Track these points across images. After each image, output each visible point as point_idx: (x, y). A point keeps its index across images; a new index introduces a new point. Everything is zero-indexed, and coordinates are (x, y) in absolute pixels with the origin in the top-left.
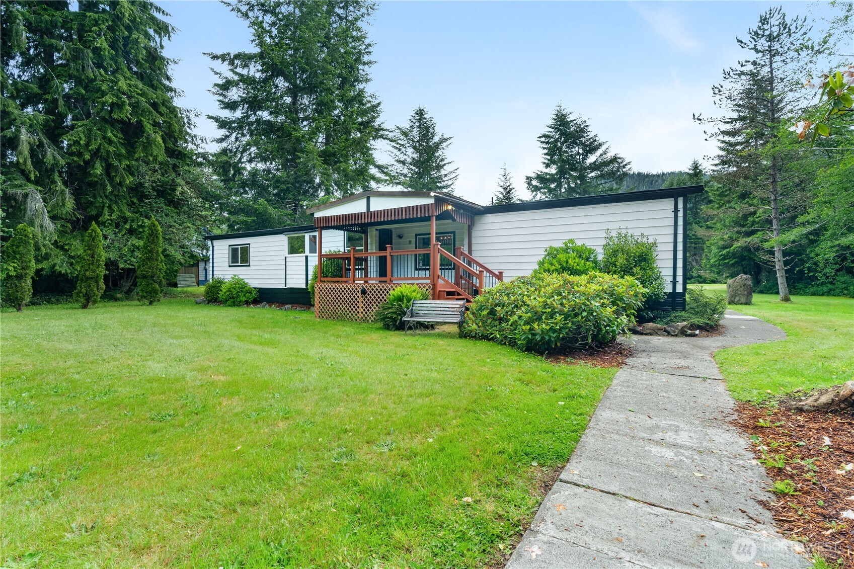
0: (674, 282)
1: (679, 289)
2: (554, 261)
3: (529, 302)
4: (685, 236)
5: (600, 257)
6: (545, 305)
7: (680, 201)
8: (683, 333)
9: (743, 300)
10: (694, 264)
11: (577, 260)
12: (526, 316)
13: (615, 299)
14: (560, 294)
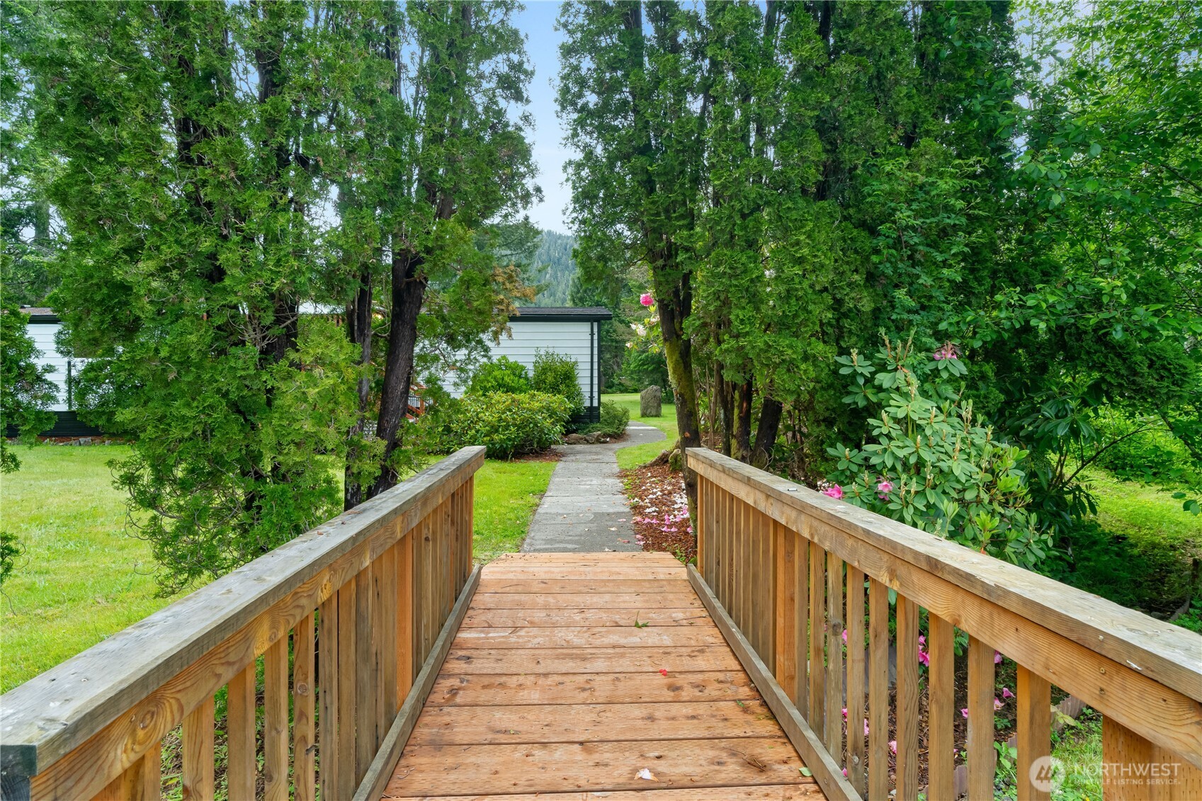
0: (592, 398)
1: (595, 404)
2: (489, 378)
3: (485, 418)
4: (599, 358)
5: (531, 374)
6: (500, 420)
7: (595, 325)
8: (598, 441)
9: (654, 413)
10: (615, 367)
11: (512, 377)
12: (484, 430)
13: (552, 413)
14: (510, 411)
